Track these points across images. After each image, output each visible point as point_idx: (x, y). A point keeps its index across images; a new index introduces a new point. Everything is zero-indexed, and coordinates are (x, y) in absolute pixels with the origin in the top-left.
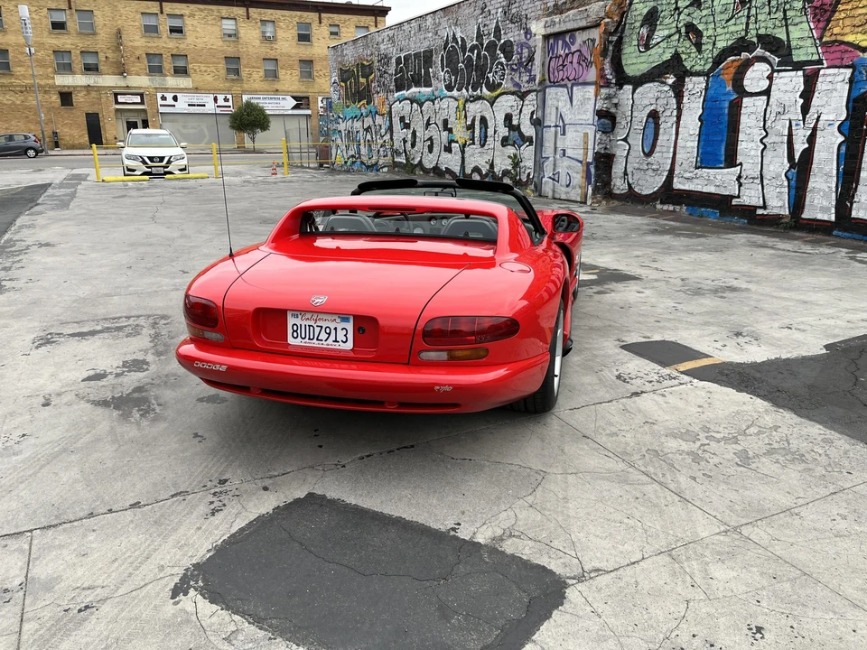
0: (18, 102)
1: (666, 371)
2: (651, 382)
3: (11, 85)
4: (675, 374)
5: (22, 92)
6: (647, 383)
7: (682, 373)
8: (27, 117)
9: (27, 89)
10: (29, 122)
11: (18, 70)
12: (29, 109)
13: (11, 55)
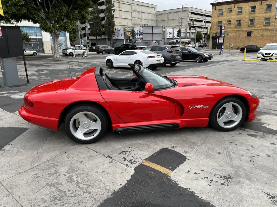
0: (269, 34)
1: (140, 161)
2: (124, 158)
3: (269, 29)
4: (138, 163)
5: (271, 31)
6: (121, 158)
8: (271, 39)
9: (272, 30)
10: (271, 41)
11: (272, 24)
12: (272, 36)
13: (271, 19)
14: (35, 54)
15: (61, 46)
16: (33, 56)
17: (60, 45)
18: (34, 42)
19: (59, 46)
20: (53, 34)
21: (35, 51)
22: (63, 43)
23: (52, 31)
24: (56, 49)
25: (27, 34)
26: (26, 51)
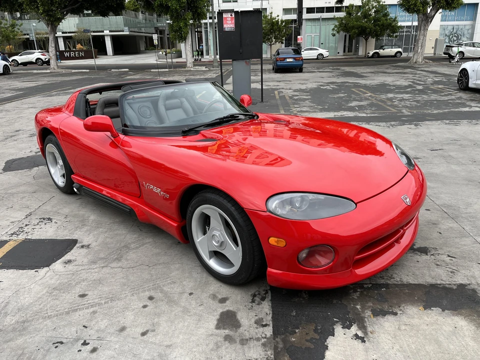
1: (22, 237)
2: (26, 225)
4: (14, 237)
6: (28, 223)
7: (10, 240)
14: (398, 55)
15: (460, 39)
16: (396, 58)
17: (457, 37)
18: (408, 32)
19: (455, 38)
20: (421, 15)
21: (400, 50)
22: (466, 32)
23: (419, 10)
24: (420, 45)
25: (396, 18)
26: (384, 49)
